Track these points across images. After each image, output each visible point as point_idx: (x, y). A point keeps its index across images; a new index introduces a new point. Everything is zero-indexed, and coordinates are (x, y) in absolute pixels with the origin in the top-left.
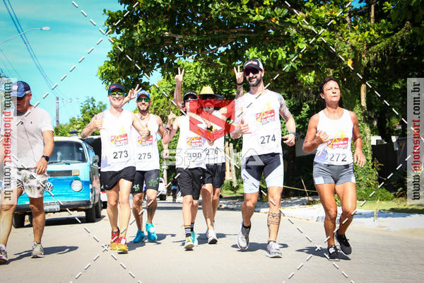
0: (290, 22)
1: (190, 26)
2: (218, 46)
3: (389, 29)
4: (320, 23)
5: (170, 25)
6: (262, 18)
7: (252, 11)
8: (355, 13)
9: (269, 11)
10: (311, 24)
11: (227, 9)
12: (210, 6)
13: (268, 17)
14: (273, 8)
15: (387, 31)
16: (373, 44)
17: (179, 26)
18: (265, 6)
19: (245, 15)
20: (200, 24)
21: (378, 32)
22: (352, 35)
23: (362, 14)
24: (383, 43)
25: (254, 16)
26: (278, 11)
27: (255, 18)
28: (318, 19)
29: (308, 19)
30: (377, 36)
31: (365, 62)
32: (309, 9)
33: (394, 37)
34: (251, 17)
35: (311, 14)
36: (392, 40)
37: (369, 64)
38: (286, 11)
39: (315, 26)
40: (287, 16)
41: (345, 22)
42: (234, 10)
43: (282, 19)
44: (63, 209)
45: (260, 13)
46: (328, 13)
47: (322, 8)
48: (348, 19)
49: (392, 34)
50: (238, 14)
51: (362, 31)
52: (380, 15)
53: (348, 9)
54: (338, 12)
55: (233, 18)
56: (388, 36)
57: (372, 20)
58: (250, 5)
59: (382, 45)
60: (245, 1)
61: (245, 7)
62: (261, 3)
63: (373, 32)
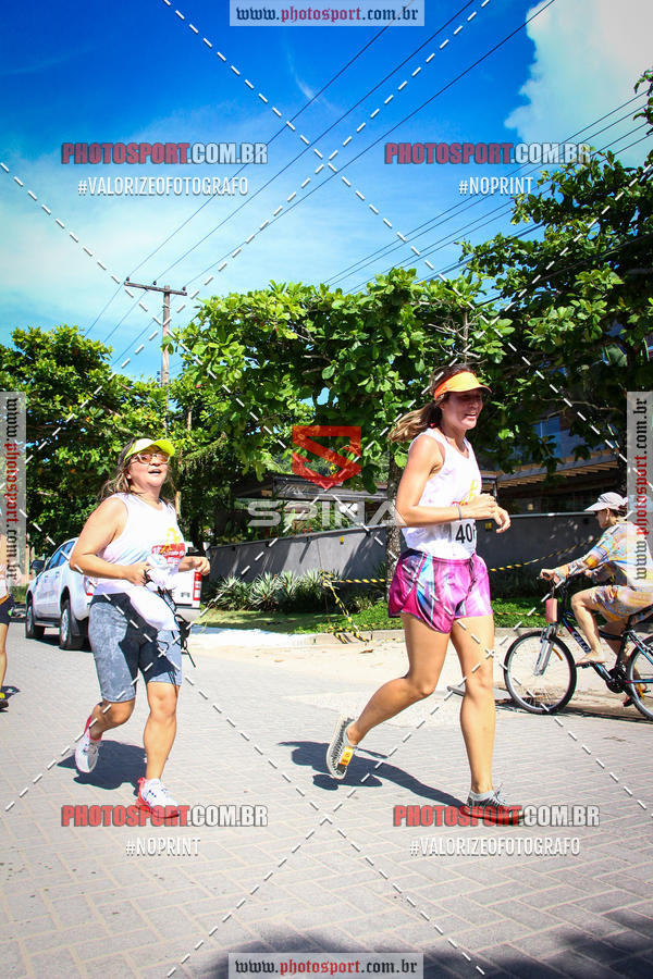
0: (105, 423)
3: (206, 438)
4: (136, 426)
6: (76, 417)
7: (65, 409)
8: (172, 417)
9: (83, 410)
10: (127, 427)
11: (38, 404)
13: (83, 416)
14: (88, 408)
15: (204, 440)
16: (190, 451)
18: (80, 404)
19: (57, 412)
21: (196, 440)
23: (179, 420)
24: (200, 452)
25: (67, 414)
26: (93, 410)
27: (68, 417)
28: (134, 422)
29: (124, 421)
30: (194, 444)
31: (181, 469)
32: (126, 411)
33: (210, 446)
34: (63, 415)
35: (127, 416)
36: (209, 449)
37: (185, 471)
38: (101, 411)
39: (132, 429)
40: (103, 416)
41: (162, 427)
42: (46, 407)
43: (97, 420)
45: (74, 412)
46: (146, 417)
47: (139, 410)
48: (164, 424)
49: (209, 443)
50: (49, 410)
51: (179, 437)
52: (196, 423)
53: (165, 414)
54: (155, 417)
55: (43, 415)
56: (205, 444)
57: (189, 428)
58: (63, 402)
59: (198, 453)
60: (58, 398)
61: (57, 404)
62: (75, 401)
63: (190, 440)
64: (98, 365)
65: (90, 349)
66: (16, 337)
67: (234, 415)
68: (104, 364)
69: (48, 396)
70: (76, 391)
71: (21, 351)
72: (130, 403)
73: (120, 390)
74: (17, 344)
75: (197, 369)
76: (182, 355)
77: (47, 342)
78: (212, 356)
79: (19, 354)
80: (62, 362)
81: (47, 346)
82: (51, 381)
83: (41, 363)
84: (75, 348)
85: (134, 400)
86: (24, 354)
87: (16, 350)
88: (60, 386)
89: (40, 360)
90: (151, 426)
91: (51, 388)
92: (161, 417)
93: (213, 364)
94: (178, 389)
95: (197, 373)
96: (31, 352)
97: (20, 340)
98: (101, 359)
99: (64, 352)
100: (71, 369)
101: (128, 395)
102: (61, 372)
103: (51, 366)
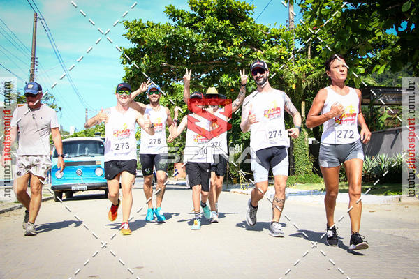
0: (252, 57)
1: (181, 59)
2: (201, 74)
3: (321, 64)
4: (272, 58)
5: (167, 58)
6: (232, 54)
7: (225, 49)
9: (237, 49)
11: (209, 48)
12: (195, 45)
13: (237, 54)
14: (240, 48)
15: (319, 65)
16: (310, 73)
17: (174, 59)
18: (234, 46)
19: (220, 52)
20: (188, 58)
21: (314, 65)
22: (295, 67)
23: (302, 53)
25: (226, 52)
26: (243, 49)
27: (227, 54)
28: (271, 56)
29: (264, 56)
30: (312, 68)
31: (304, 86)
32: (266, 48)
34: (224, 53)
35: (266, 52)
36: (323, 71)
37: (307, 88)
38: (249, 50)
39: (270, 60)
40: (250, 53)
41: (290, 58)
42: (213, 49)
43: (246, 55)
44: (89, 188)
45: (231, 51)
46: (279, 52)
47: (275, 48)
48: (292, 56)
50: (215, 51)
51: (302, 64)
52: (314, 54)
53: (292, 49)
54: (285, 51)
55: (211, 54)
56: (320, 68)
57: (309, 57)
58: (223, 45)
59: (316, 74)
60: (220, 42)
61: (220, 46)
62: (232, 43)
63: (309, 65)
64: (246, 19)
65: (240, 7)
66: (191, 4)
67: (337, 44)
68: (250, 18)
69: (213, 41)
70: (231, 37)
71: (194, 13)
72: (268, 43)
73: (261, 35)
74: (192, 8)
75: (310, 13)
76: (299, 5)
77: (211, 5)
78: (320, 3)
79: (194, 15)
80: (221, 18)
81: (211, 8)
82: (215, 32)
83: (208, 20)
84: (229, 8)
85: (271, 41)
86: (197, 15)
87: (192, 12)
88: (221, 34)
89: (207, 18)
90: (283, 58)
91: (215, 36)
92: (290, 51)
93: (321, 9)
95: (310, 17)
96: (201, 14)
97: (194, 6)
98: (247, 15)
99: (223, 11)
100: (227, 22)
101: (266, 37)
102: (221, 25)
103: (214, 21)
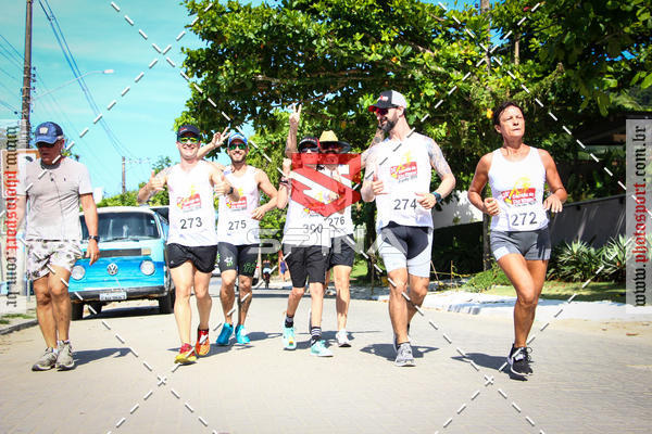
0: (414, 63)
1: (289, 68)
2: (325, 93)
3: (538, 72)
4: (451, 64)
5: (265, 65)
6: (380, 57)
7: (367, 49)
8: (496, 50)
9: (388, 49)
10: (441, 66)
11: (336, 46)
12: (315, 42)
13: (388, 56)
14: (393, 46)
15: (535, 75)
16: (518, 90)
17: (276, 68)
18: (384, 42)
19: (359, 53)
20: (301, 65)
21: (524, 75)
22: (492, 78)
23: (504, 53)
24: (530, 89)
25: (370, 55)
26: (399, 48)
27: (371, 58)
28: (449, 60)
29: (437, 59)
30: (522, 80)
32: (439, 47)
33: (543, 82)
34: (366, 56)
35: (440, 53)
36: (541, 86)
38: (409, 49)
39: (446, 67)
40: (411, 55)
41: (483, 63)
42: (345, 48)
43: (405, 59)
44: (130, 296)
45: (377, 52)
46: (462, 52)
47: (455, 45)
48: (486, 59)
49: (542, 78)
50: (349, 52)
51: (504, 74)
52: (526, 55)
53: (487, 47)
54: (474, 51)
55: (343, 58)
56: (536, 80)
57: (517, 61)
58: (364, 41)
60: (358, 36)
61: (358, 44)
62: (378, 39)
63: (517, 76)
67: (568, 37)
69: (346, 35)
70: (378, 27)
72: (443, 37)
73: (431, 22)
82: (349, 18)
85: (448, 33)
88: (360, 23)
90: (469, 63)
91: (349, 25)
92: (482, 51)
94: (502, 14)
101: (440, 27)
